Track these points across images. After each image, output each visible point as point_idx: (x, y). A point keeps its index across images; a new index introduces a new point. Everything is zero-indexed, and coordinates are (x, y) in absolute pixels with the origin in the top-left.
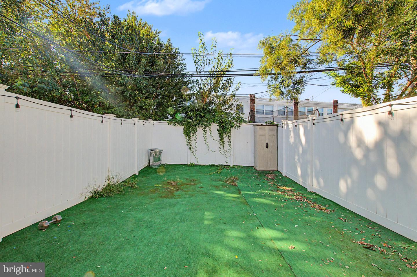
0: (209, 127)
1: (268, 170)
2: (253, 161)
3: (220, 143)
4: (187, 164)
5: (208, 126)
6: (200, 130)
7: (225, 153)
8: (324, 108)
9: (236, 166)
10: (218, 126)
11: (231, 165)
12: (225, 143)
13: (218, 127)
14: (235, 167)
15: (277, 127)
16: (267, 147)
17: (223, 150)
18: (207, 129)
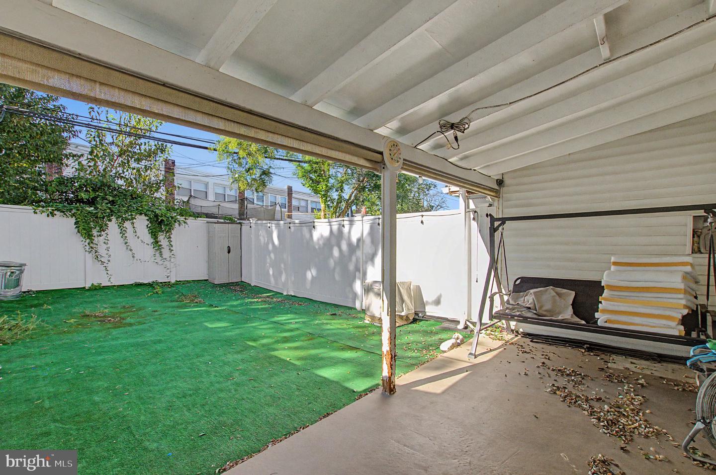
0: (132, 221)
1: (230, 282)
2: (206, 272)
3: (154, 247)
4: (84, 288)
5: (128, 219)
6: (113, 225)
7: (165, 263)
8: (277, 196)
9: (180, 281)
10: (148, 220)
11: (173, 281)
12: (163, 247)
13: (148, 222)
14: (178, 283)
15: (241, 225)
16: (229, 252)
17: (161, 258)
18: (127, 224)
